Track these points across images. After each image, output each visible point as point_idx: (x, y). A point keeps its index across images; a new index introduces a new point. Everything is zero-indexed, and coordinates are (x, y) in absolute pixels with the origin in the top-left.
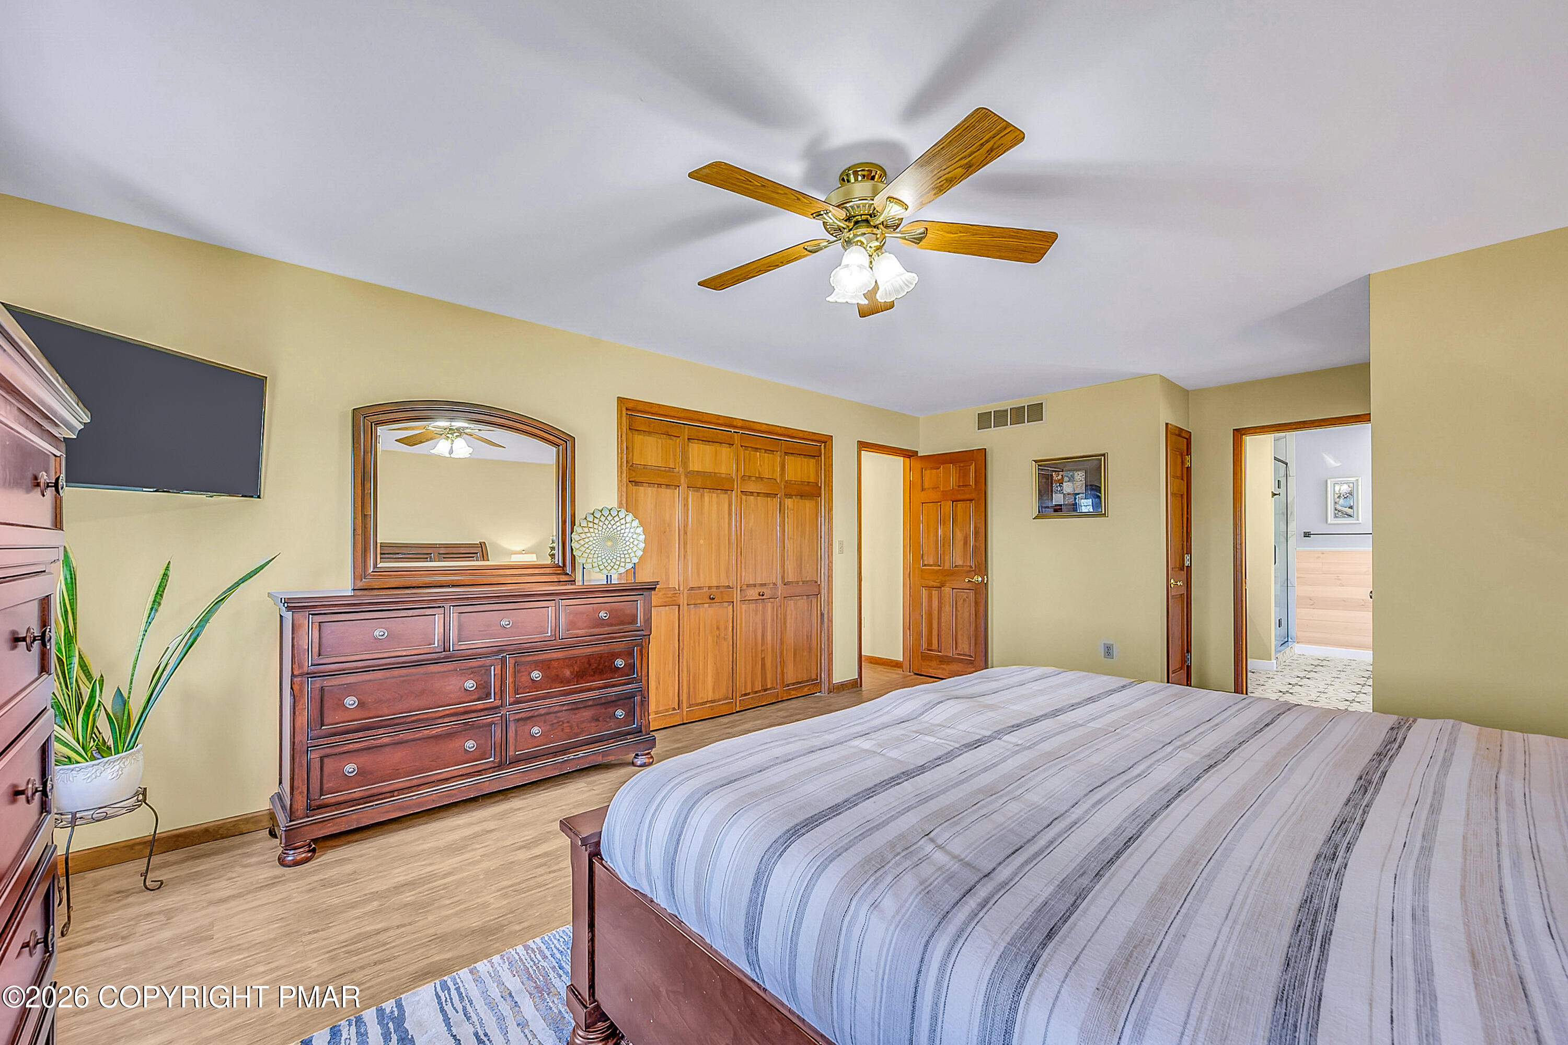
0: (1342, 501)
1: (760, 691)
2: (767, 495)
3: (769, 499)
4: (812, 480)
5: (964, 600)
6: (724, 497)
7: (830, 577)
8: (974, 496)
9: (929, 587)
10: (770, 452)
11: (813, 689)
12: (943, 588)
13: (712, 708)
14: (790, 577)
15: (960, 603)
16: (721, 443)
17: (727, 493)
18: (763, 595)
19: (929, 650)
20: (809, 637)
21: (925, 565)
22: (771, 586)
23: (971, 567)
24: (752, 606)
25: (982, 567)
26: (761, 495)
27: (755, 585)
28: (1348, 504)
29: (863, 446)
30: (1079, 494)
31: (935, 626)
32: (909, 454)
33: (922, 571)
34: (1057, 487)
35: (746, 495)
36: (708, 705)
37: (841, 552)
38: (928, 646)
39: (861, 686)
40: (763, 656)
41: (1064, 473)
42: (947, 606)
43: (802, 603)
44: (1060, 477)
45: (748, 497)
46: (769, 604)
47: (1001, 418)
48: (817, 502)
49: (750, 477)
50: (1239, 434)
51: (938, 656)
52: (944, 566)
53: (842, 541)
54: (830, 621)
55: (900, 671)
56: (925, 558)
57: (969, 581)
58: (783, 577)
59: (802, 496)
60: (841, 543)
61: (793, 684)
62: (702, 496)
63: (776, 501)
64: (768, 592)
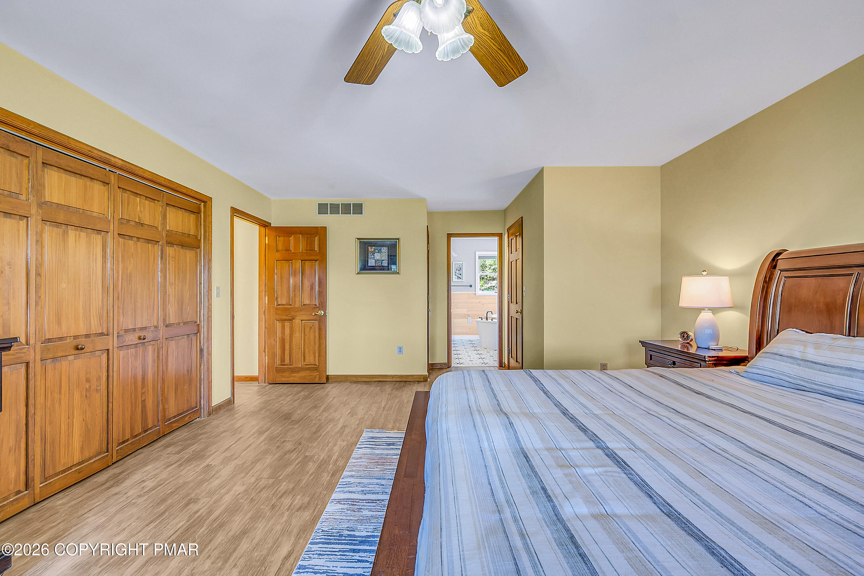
0: (457, 271)
1: (140, 434)
2: (148, 241)
3: (150, 245)
4: (192, 233)
5: (311, 328)
6: (98, 239)
7: (209, 317)
8: (318, 257)
9: (283, 321)
10: (151, 200)
11: (193, 416)
12: (294, 320)
13: (79, 471)
14: (172, 319)
15: (307, 330)
16: (92, 179)
17: (101, 234)
18: (144, 339)
19: (282, 365)
20: (190, 371)
21: (279, 305)
22: (152, 329)
23: (316, 305)
24: (132, 351)
25: (323, 305)
26: (142, 240)
27: (134, 330)
28: (459, 273)
29: (235, 212)
30: (383, 260)
31: (287, 347)
32: (264, 225)
33: (276, 309)
34: (371, 255)
35: (124, 238)
36: (73, 470)
37: (218, 295)
38: (281, 362)
39: (234, 403)
40: (143, 398)
41: (376, 248)
42: (297, 333)
43: (184, 342)
44: (373, 250)
45: (126, 240)
46: (150, 346)
47: (335, 209)
48: (196, 253)
49: (128, 221)
50: (449, 236)
51: (290, 368)
52: (295, 305)
53: (219, 287)
54: (210, 354)
55: (256, 383)
56: (279, 300)
57: (315, 314)
58: (164, 320)
59: (183, 245)
60: (218, 288)
61: (175, 417)
62: (65, 234)
63: (157, 249)
64: (149, 336)
